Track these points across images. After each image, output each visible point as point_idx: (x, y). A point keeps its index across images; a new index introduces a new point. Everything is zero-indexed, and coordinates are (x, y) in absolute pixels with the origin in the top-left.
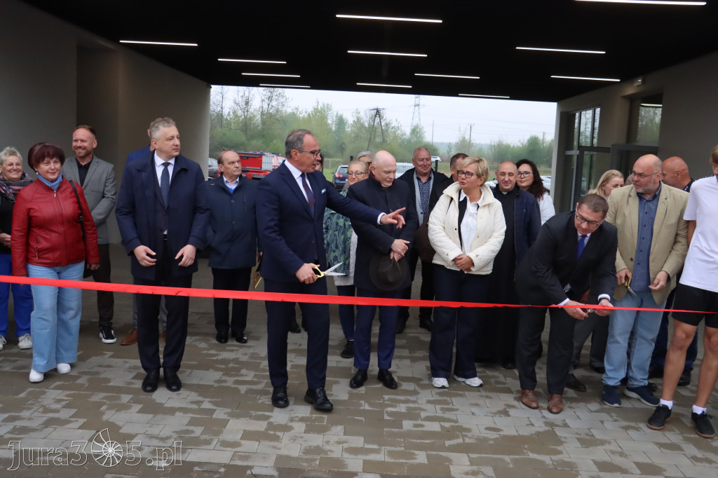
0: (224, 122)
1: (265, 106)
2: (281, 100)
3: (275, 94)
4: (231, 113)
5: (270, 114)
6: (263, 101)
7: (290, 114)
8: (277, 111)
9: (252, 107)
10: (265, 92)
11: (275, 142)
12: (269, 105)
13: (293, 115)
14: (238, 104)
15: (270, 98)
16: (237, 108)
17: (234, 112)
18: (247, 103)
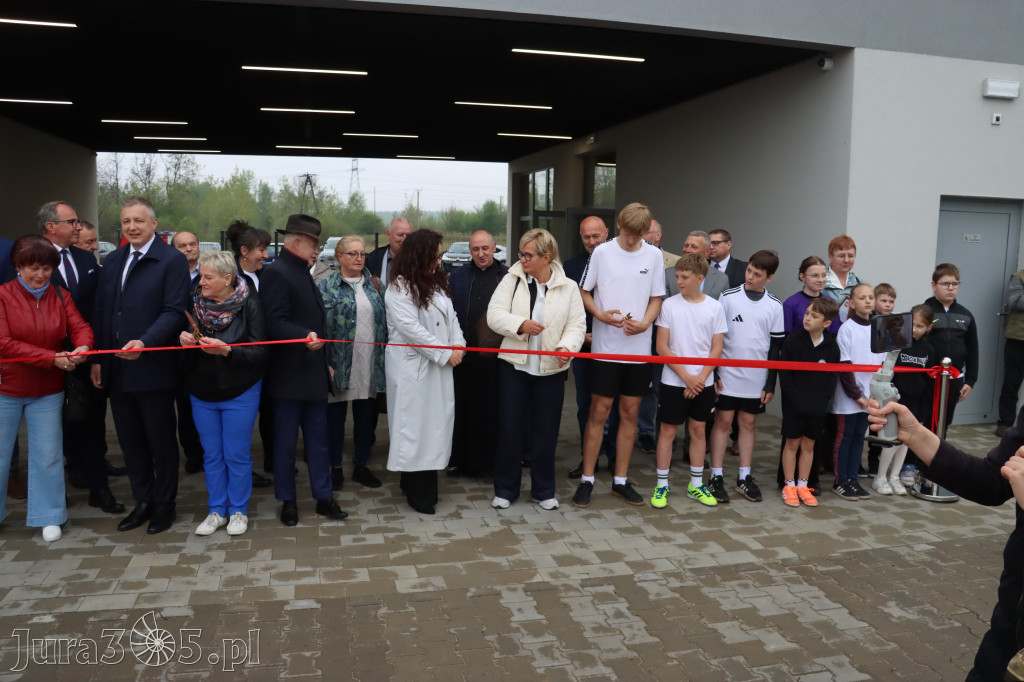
0: (121, 197)
1: (172, 176)
2: (191, 167)
3: (183, 160)
4: (129, 186)
5: (179, 185)
6: (168, 169)
7: (203, 184)
8: (188, 180)
9: (155, 177)
10: (170, 159)
11: (185, 218)
12: (176, 174)
13: (207, 185)
14: (137, 174)
15: (177, 166)
16: (136, 178)
17: (133, 184)
18: (148, 173)
